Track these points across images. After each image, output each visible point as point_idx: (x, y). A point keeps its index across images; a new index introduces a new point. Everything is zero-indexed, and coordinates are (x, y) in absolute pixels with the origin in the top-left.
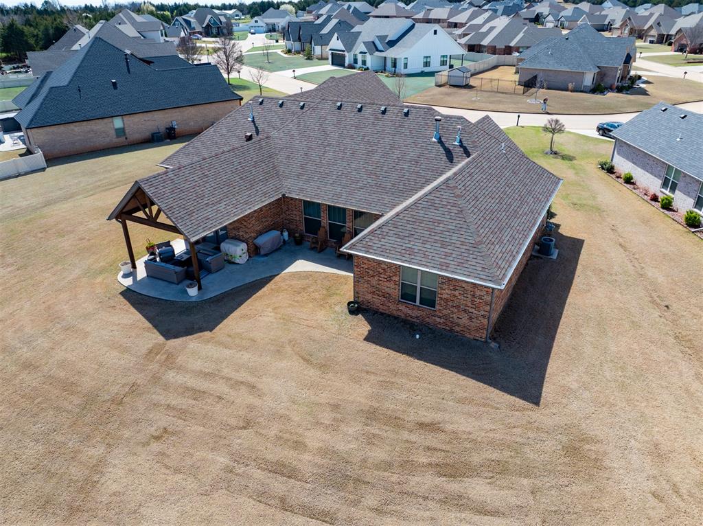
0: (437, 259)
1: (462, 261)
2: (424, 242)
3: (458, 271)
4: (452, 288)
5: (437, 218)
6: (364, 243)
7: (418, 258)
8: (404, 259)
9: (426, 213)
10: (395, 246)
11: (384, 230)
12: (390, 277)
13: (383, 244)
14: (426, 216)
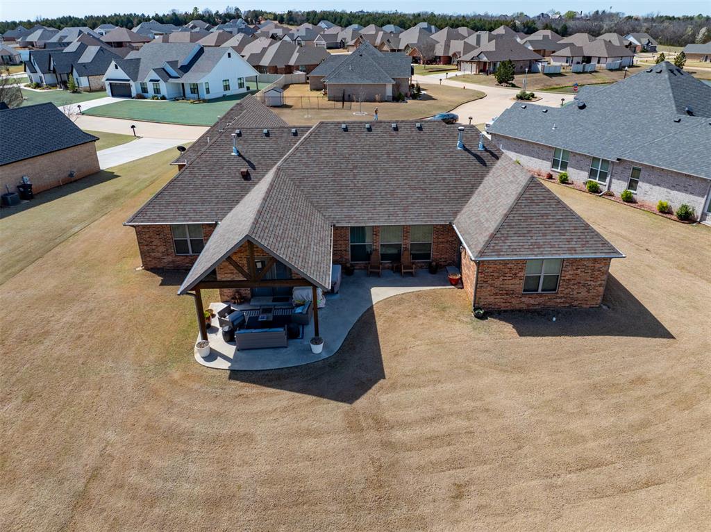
0: (563, 246)
1: (584, 243)
2: (544, 234)
3: (585, 251)
4: (574, 268)
5: (542, 212)
6: (491, 248)
7: (546, 249)
8: (535, 253)
9: (531, 209)
10: (521, 244)
11: (503, 232)
12: (516, 274)
13: (509, 244)
14: (532, 212)
